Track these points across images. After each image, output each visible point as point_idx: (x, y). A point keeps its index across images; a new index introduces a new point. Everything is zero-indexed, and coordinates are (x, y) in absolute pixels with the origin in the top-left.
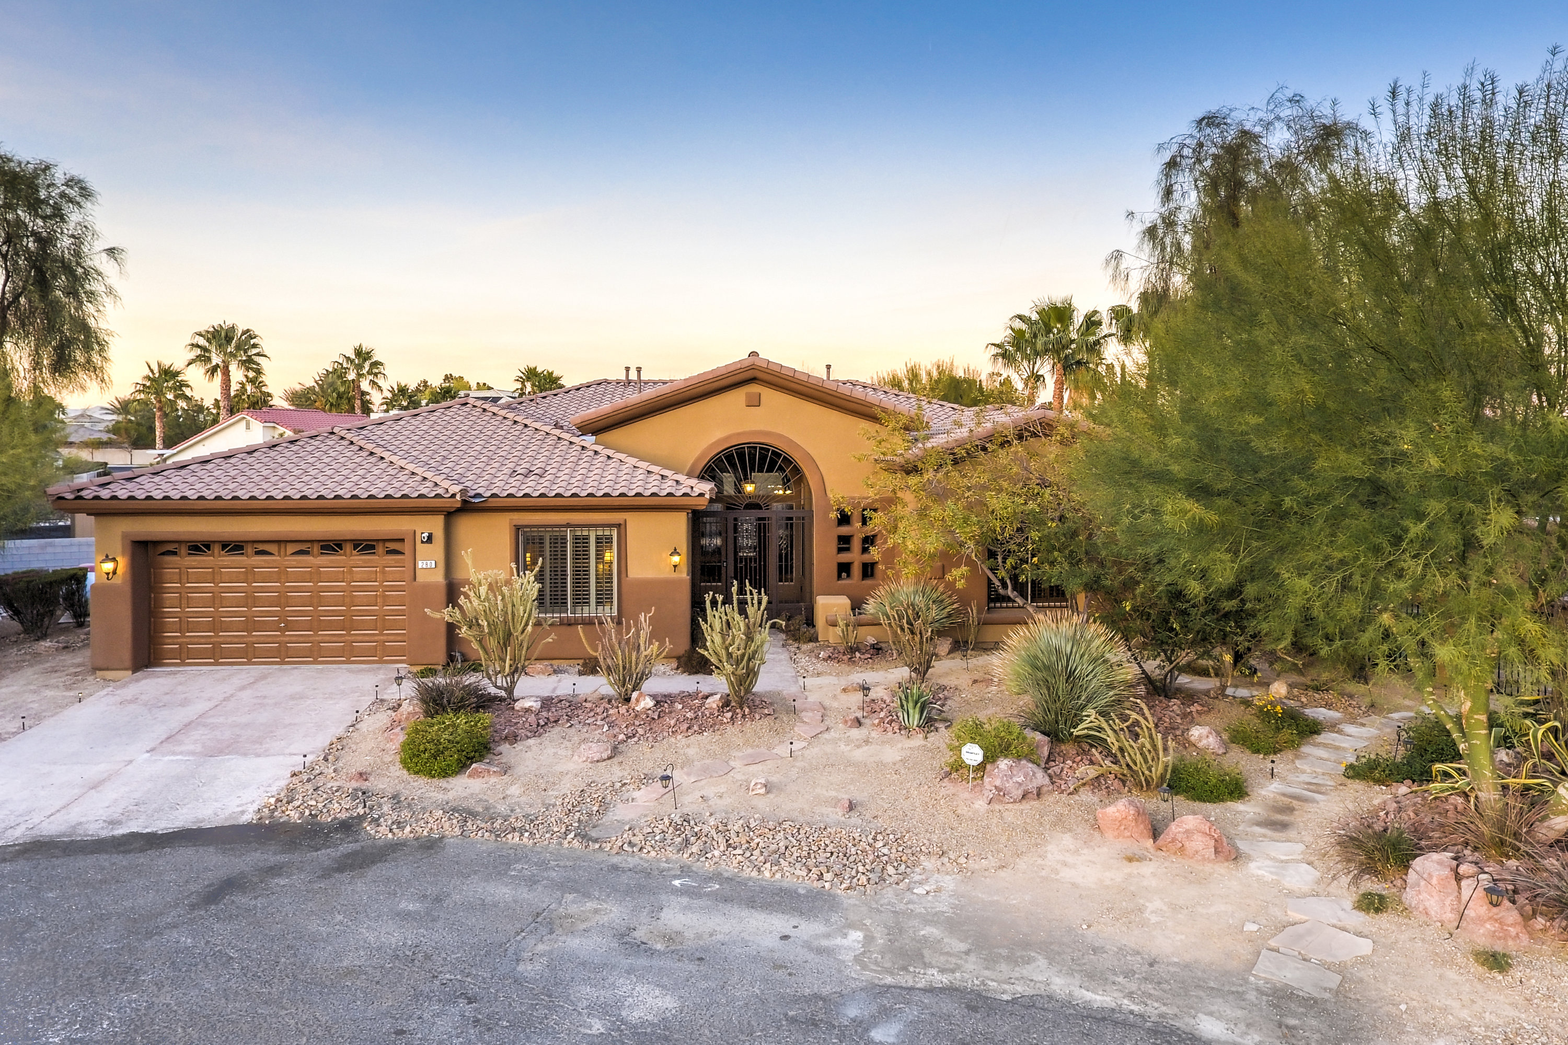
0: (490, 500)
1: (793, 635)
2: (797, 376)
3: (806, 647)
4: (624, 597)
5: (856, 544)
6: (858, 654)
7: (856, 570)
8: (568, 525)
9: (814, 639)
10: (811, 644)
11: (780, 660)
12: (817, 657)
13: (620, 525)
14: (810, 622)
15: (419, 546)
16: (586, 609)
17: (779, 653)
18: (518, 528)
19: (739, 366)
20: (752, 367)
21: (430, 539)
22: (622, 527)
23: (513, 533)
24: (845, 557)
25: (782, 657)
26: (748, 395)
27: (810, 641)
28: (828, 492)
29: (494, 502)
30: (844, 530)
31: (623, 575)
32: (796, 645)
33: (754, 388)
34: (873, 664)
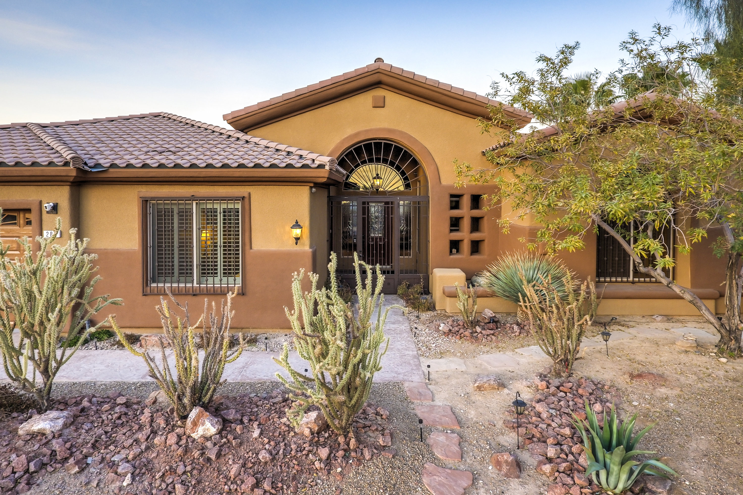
0: (111, 170)
1: (413, 304)
2: (416, 78)
3: (425, 316)
4: (248, 268)
5: (466, 224)
6: (478, 329)
7: (466, 247)
8: (193, 198)
9: (432, 307)
10: (429, 313)
11: (401, 332)
12: (438, 330)
13: (243, 198)
14: (427, 291)
15: (45, 215)
16: (210, 279)
17: (399, 322)
18: (145, 202)
19: (366, 70)
20: (377, 71)
21: (55, 209)
22: (246, 200)
23: (141, 205)
24: (456, 236)
25: (403, 327)
26: (375, 98)
27: (429, 309)
28: (442, 181)
29: (113, 173)
30: (456, 213)
31: (247, 247)
32: (416, 314)
33: (379, 92)
34: (497, 342)
